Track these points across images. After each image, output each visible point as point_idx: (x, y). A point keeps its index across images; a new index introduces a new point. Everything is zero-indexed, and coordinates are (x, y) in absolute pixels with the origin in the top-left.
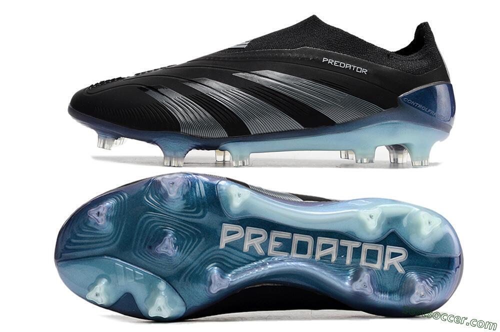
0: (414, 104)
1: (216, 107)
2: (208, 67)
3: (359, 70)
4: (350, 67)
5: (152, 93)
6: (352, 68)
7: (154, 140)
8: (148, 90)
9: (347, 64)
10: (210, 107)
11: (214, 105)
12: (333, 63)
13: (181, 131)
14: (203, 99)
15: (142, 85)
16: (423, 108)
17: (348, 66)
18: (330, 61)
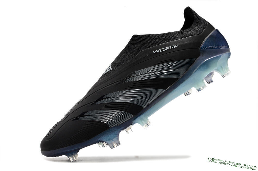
0: (208, 48)
1: (119, 105)
2: (100, 89)
3: (173, 47)
4: (168, 48)
5: (82, 118)
6: (169, 48)
7: (99, 140)
8: (79, 118)
9: (166, 48)
10: (116, 107)
11: (117, 105)
12: (159, 51)
13: (110, 127)
14: (110, 106)
15: (75, 118)
16: (214, 47)
17: (167, 48)
18: (157, 51)
